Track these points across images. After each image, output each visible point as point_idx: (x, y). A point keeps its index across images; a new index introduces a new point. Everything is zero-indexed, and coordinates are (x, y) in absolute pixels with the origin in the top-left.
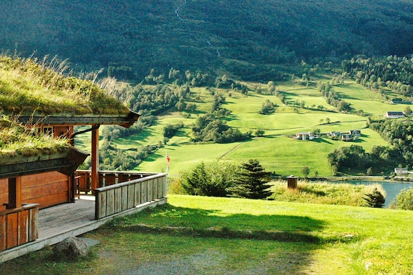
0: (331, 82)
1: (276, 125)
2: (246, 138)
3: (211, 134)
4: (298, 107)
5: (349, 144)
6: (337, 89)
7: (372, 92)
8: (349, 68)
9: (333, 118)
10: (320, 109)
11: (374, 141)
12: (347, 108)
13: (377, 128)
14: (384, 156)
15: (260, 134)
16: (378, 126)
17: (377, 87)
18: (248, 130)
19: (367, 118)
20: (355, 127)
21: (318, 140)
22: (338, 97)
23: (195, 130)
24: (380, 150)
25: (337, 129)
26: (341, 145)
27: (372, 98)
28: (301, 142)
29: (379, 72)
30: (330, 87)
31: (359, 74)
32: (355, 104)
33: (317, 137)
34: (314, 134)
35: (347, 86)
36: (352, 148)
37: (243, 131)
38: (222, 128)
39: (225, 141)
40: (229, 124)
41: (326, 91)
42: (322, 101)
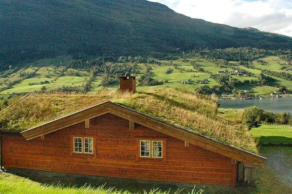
0: (195, 60)
1: (173, 78)
2: (161, 83)
3: (146, 82)
4: (182, 70)
5: (203, 85)
6: (197, 63)
7: (212, 64)
8: (202, 54)
9: (197, 74)
10: (191, 71)
11: (213, 83)
12: (202, 70)
13: (214, 78)
14: (218, 89)
15: (167, 82)
16: (214, 77)
17: (214, 62)
18: (162, 80)
19: (210, 74)
20: (205, 78)
21: (191, 84)
22: (198, 66)
23: (139, 81)
24: (216, 87)
25: (198, 79)
26: (200, 85)
27: (211, 66)
28: (183, 85)
29: (214, 56)
30: (195, 62)
31: (206, 56)
32: (205, 68)
33: (190, 82)
34: (189, 81)
35: (201, 61)
36: (204, 86)
37: (160, 81)
38: (151, 80)
39: (152, 85)
40: (153, 78)
41: (193, 64)
42: (191, 68)
